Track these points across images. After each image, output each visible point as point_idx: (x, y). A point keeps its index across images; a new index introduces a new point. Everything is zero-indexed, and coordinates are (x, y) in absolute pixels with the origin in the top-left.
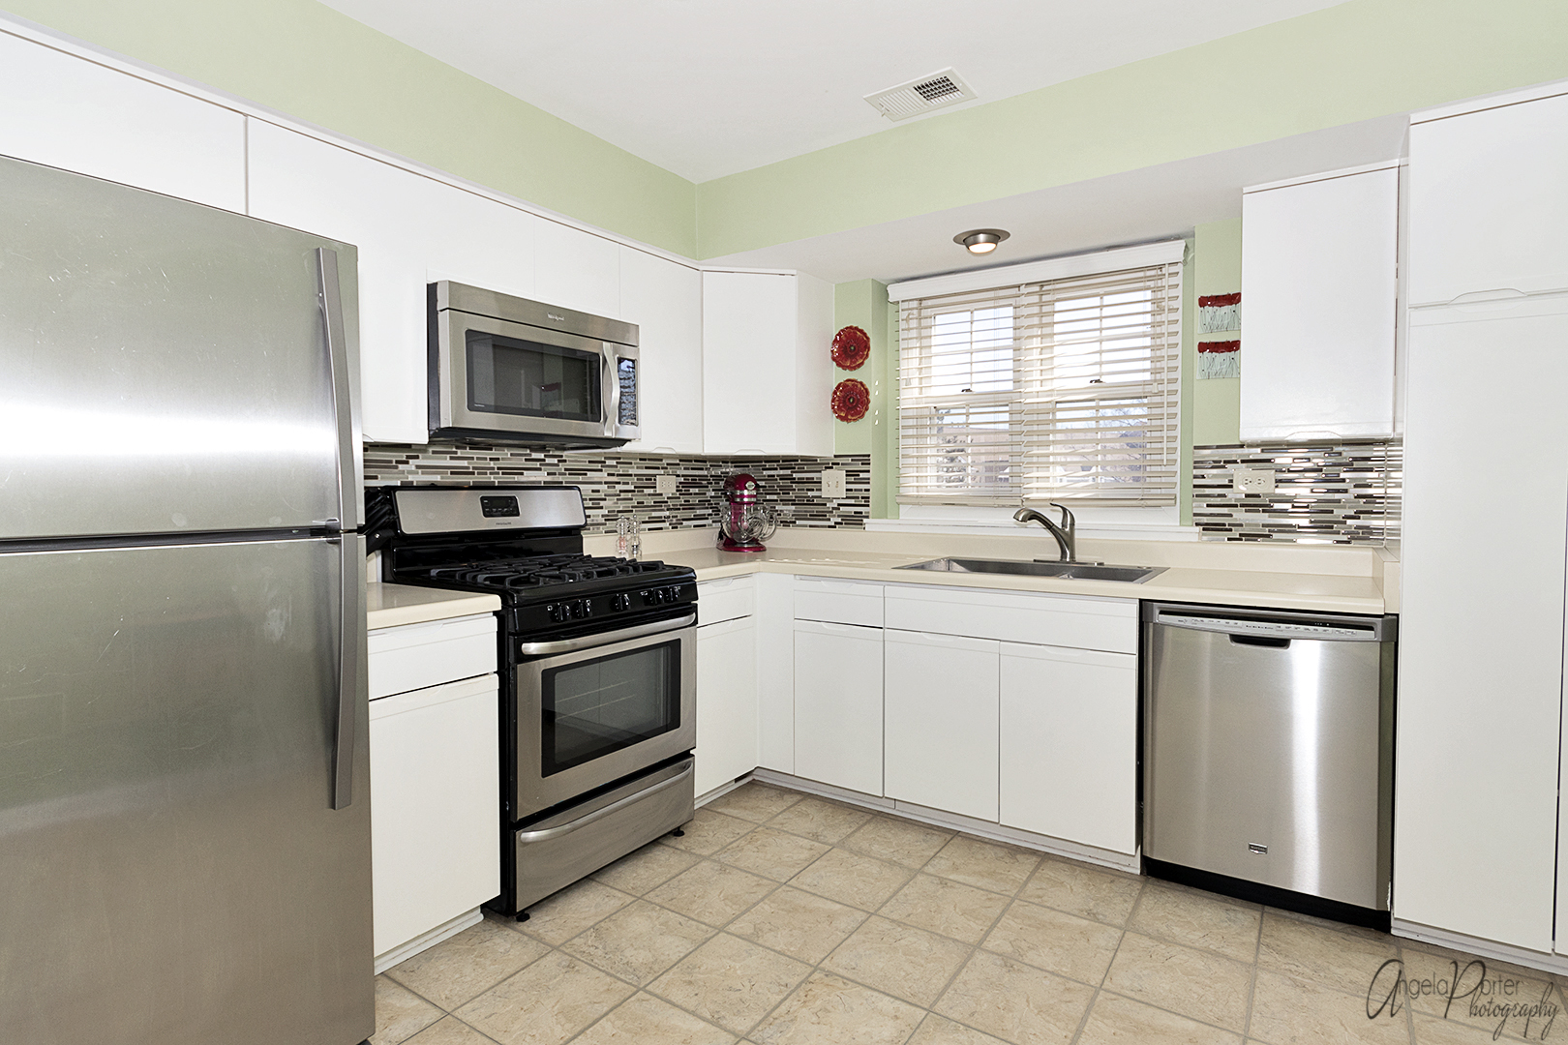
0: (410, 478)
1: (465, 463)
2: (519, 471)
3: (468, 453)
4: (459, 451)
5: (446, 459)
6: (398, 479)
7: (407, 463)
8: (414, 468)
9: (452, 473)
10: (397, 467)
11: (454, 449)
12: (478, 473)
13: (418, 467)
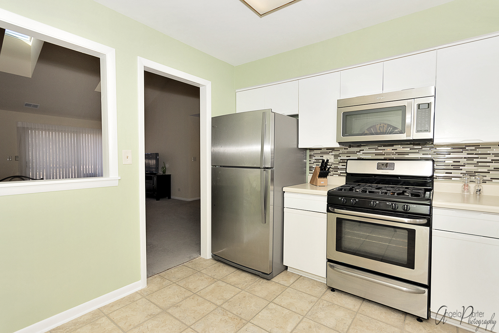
0: (361, 157)
1: (381, 151)
2: (407, 153)
3: (382, 148)
4: (379, 147)
5: (374, 150)
6: (356, 157)
7: (360, 152)
8: (362, 154)
9: (375, 155)
10: (356, 154)
11: (377, 147)
12: (386, 155)
13: (363, 153)
